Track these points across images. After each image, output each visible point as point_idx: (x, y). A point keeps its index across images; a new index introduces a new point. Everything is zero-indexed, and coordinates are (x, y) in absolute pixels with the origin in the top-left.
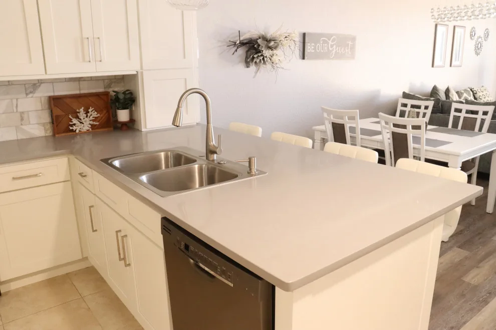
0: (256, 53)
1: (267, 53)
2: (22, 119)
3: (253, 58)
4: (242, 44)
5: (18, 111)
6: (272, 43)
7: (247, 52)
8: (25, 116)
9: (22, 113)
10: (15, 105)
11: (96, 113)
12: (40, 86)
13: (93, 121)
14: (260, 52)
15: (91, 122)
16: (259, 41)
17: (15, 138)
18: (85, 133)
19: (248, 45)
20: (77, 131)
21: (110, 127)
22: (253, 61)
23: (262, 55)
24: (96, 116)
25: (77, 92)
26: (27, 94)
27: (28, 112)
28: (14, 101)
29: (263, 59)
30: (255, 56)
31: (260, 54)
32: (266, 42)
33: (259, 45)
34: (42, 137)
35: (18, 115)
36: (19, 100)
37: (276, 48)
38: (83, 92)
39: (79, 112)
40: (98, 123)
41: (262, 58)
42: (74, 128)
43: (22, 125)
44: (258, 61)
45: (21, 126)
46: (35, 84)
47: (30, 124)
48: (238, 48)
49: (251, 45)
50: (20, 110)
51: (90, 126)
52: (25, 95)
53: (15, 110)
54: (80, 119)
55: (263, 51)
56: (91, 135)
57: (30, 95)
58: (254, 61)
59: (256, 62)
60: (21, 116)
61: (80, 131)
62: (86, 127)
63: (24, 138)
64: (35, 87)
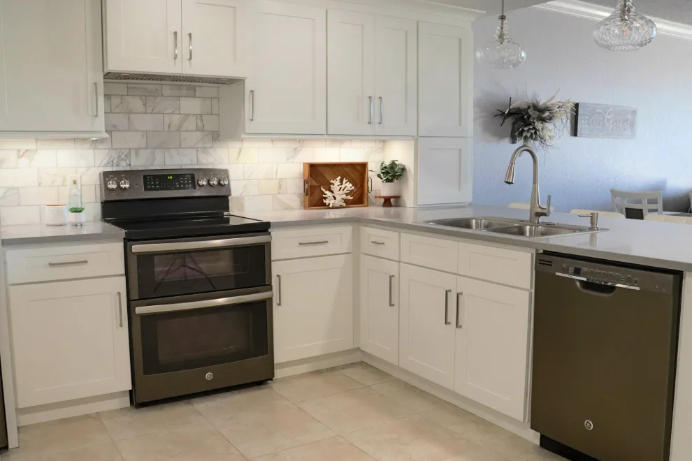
0: (526, 126)
1: (539, 125)
2: (280, 187)
3: (523, 131)
4: (510, 114)
5: (278, 178)
6: (547, 114)
7: (514, 124)
8: (283, 184)
10: (275, 171)
11: (351, 185)
12: (301, 150)
13: (347, 194)
14: (530, 124)
15: (344, 196)
16: (530, 112)
18: (338, 208)
19: (516, 115)
20: (331, 205)
22: (522, 135)
23: (534, 128)
24: (351, 189)
26: (287, 159)
27: (286, 179)
28: (275, 166)
29: (535, 133)
30: (526, 129)
31: (531, 127)
32: (537, 113)
33: (529, 116)
35: (277, 182)
36: (279, 165)
37: (550, 119)
39: (333, 184)
40: (352, 198)
41: (533, 131)
42: (327, 202)
43: (279, 193)
44: (529, 135)
45: (278, 196)
46: (296, 149)
47: (286, 193)
48: (504, 119)
49: (521, 115)
51: (343, 201)
52: (285, 160)
53: (274, 177)
54: (332, 192)
55: (534, 123)
57: (291, 160)
58: (524, 134)
59: (526, 136)
60: (279, 183)
61: (333, 206)
62: (340, 201)
63: (278, 208)
64: (296, 152)
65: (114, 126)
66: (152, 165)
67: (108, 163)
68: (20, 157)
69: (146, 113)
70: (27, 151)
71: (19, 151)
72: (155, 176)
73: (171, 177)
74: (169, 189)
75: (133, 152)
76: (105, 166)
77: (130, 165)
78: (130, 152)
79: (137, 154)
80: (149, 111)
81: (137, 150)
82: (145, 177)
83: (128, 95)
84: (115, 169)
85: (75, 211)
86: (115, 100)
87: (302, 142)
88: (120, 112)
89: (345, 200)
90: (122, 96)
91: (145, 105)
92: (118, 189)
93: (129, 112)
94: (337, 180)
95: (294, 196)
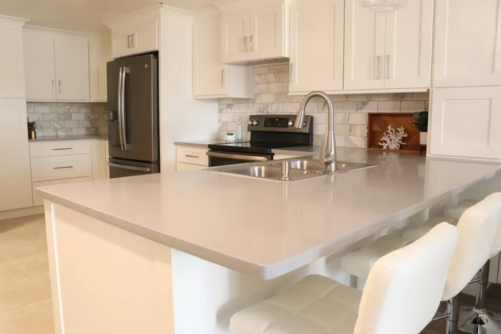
2: (351, 131)
8: (353, 128)
9: (351, 125)
10: (348, 118)
12: (367, 103)
17: (344, 146)
18: (392, 151)
20: (385, 148)
21: (417, 150)
25: (398, 111)
26: (357, 110)
27: (355, 125)
28: (348, 115)
34: (363, 149)
35: (349, 126)
36: (351, 114)
38: (403, 111)
45: (350, 137)
46: (364, 102)
47: (355, 135)
50: (350, 123)
51: (399, 145)
52: (355, 110)
53: (347, 123)
56: (397, 154)
57: (360, 111)
61: (387, 148)
62: (394, 146)
63: (349, 146)
64: (364, 104)
65: (262, 91)
66: (278, 113)
67: (259, 111)
68: (228, 107)
69: (276, 82)
70: (230, 104)
71: (228, 104)
72: (270, 119)
73: (277, 120)
74: (275, 127)
75: (269, 105)
77: (268, 112)
78: (268, 105)
79: (271, 106)
80: (278, 81)
81: (271, 104)
82: (266, 119)
83: (268, 73)
84: (262, 114)
85: (229, 134)
86: (263, 76)
87: (369, 97)
88: (265, 83)
89: (401, 145)
90: (266, 74)
91: (276, 78)
92: (252, 124)
93: (268, 82)
94: (389, 127)
95: (360, 138)
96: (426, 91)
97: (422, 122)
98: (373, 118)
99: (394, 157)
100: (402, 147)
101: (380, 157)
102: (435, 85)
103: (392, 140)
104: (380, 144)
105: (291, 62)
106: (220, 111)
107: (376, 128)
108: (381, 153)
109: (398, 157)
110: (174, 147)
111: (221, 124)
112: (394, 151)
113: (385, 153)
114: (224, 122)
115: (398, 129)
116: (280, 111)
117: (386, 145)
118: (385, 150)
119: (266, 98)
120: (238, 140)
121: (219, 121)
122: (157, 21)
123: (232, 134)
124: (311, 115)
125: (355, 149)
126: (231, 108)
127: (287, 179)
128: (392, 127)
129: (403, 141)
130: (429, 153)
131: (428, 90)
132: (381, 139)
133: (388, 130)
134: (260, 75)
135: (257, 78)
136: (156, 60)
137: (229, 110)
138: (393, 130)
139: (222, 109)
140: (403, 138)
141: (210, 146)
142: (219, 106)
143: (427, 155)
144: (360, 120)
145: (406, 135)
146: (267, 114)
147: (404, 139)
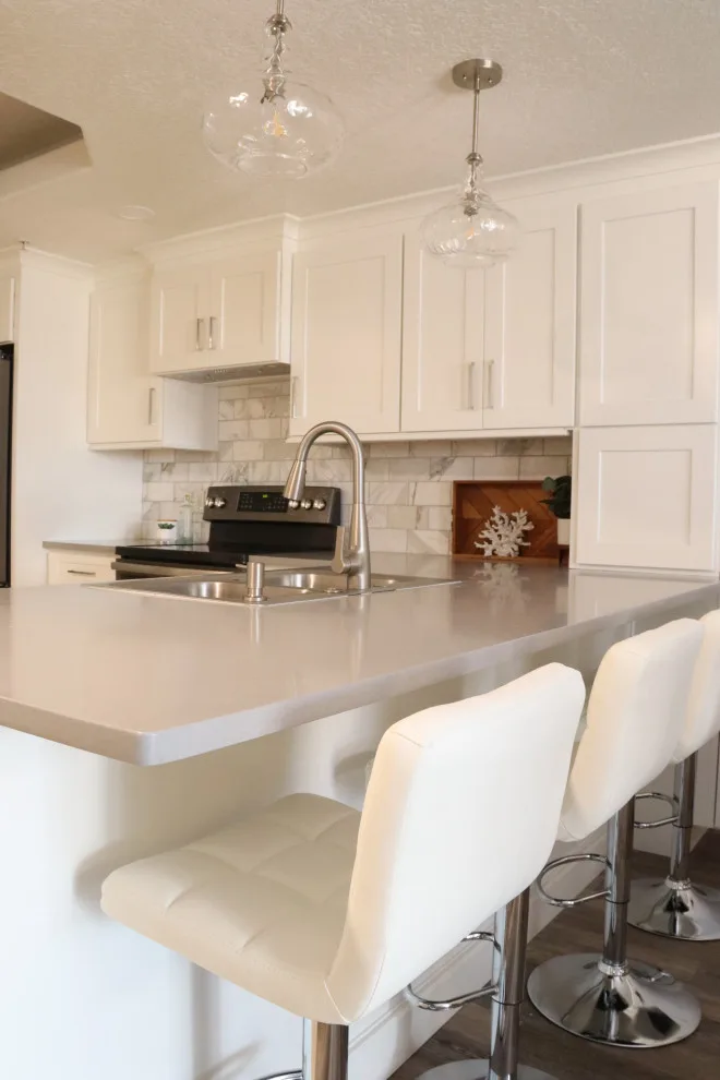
2: (418, 518)
5: (416, 503)
8: (423, 513)
9: (420, 508)
10: (412, 493)
11: (525, 522)
12: (453, 461)
17: (404, 550)
18: (502, 560)
20: (488, 553)
21: (554, 557)
25: (514, 478)
26: (432, 475)
27: (428, 506)
28: (413, 485)
34: (443, 556)
35: (414, 510)
36: (419, 484)
38: (524, 478)
43: (416, 528)
45: (417, 532)
46: (445, 459)
47: (428, 529)
50: (419, 501)
51: (516, 548)
52: (426, 477)
53: (411, 503)
56: (513, 566)
57: (436, 478)
60: (418, 512)
61: (493, 554)
62: (506, 549)
63: (415, 551)
64: (445, 464)
65: (236, 435)
66: (267, 481)
67: (228, 479)
68: (163, 470)
69: (265, 417)
70: (168, 464)
71: (163, 464)
72: (251, 494)
73: (265, 496)
74: (261, 510)
75: (250, 465)
76: (226, 481)
77: (246, 481)
78: (247, 467)
79: (254, 467)
80: (268, 415)
81: (254, 462)
82: (242, 494)
83: (249, 398)
84: (235, 484)
85: (163, 527)
86: (238, 405)
87: (456, 446)
88: (242, 419)
89: (520, 547)
90: (244, 399)
91: (264, 408)
92: (213, 506)
93: (249, 418)
94: (496, 510)
95: (437, 534)
96: (564, 433)
97: (559, 498)
98: (463, 491)
99: (506, 572)
100: (522, 551)
101: (477, 572)
102: (583, 422)
103: (502, 537)
104: (478, 545)
105: (293, 373)
106: (147, 478)
107: (471, 513)
108: (481, 566)
109: (516, 572)
110: (45, 551)
111: (148, 506)
112: (508, 560)
113: (487, 565)
114: (155, 502)
115: (515, 514)
116: (272, 478)
117: (491, 547)
118: (488, 559)
119: (244, 452)
120: (183, 538)
121: (144, 500)
122: (13, 281)
123: (170, 527)
124: (338, 485)
125: (428, 556)
126: (170, 472)
127: (259, 599)
128: (501, 511)
129: (525, 540)
130: (575, 562)
131: (571, 432)
132: (480, 536)
133: (494, 515)
134: (231, 402)
135: (225, 408)
136: (8, 363)
137: (165, 476)
138: (504, 515)
139: (151, 474)
140: (525, 532)
141: (119, 550)
142: (144, 467)
143: (571, 565)
144: (436, 496)
145: (529, 527)
146: (245, 484)
147: (526, 535)
